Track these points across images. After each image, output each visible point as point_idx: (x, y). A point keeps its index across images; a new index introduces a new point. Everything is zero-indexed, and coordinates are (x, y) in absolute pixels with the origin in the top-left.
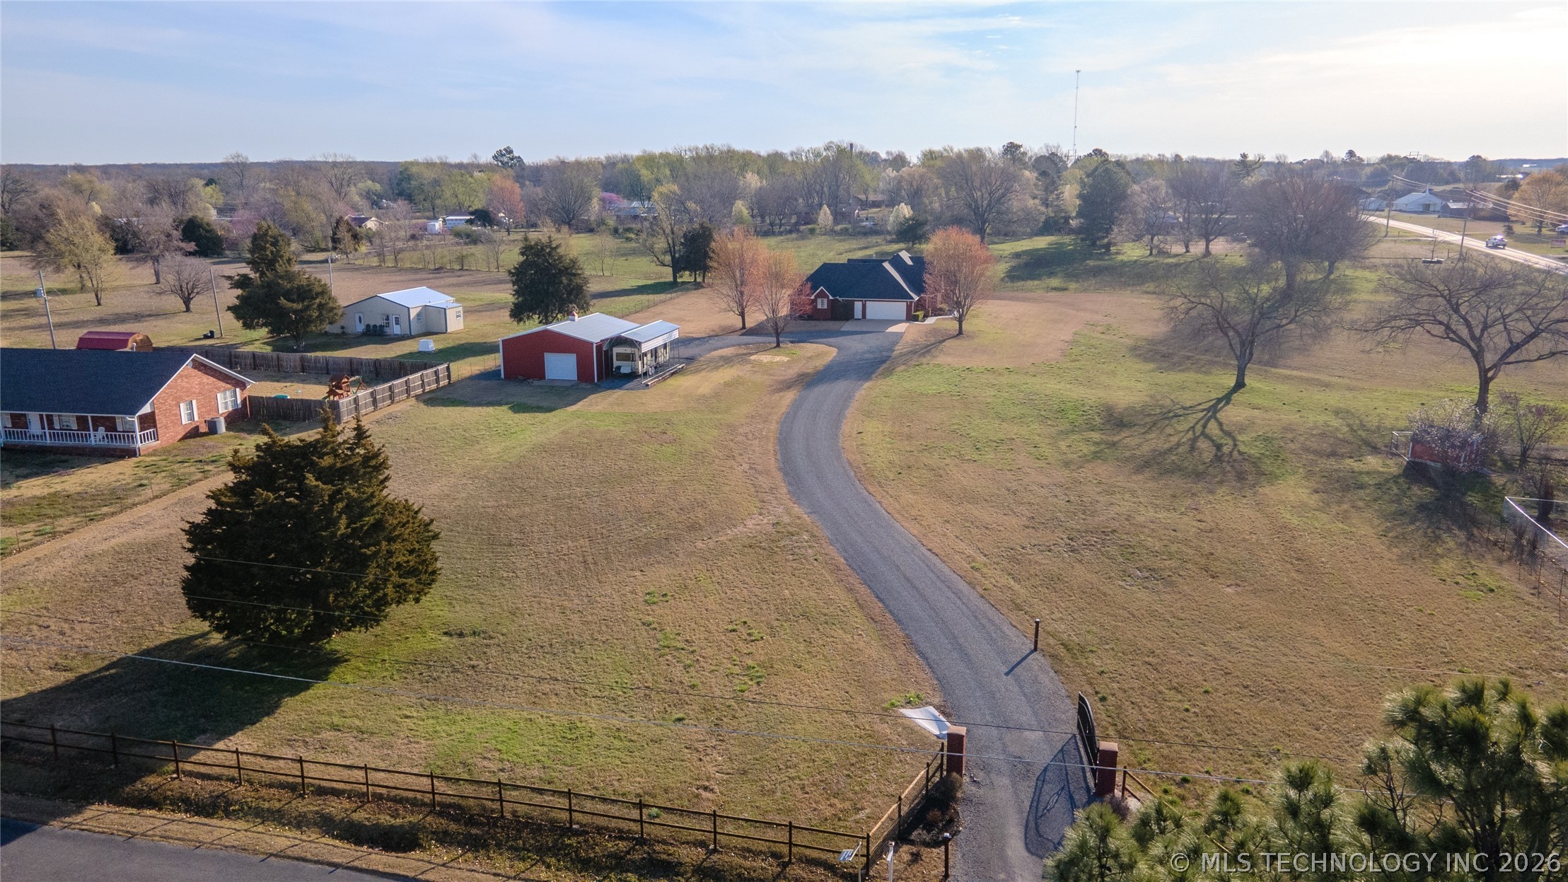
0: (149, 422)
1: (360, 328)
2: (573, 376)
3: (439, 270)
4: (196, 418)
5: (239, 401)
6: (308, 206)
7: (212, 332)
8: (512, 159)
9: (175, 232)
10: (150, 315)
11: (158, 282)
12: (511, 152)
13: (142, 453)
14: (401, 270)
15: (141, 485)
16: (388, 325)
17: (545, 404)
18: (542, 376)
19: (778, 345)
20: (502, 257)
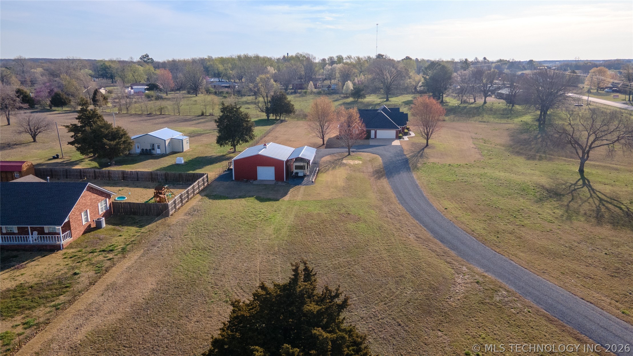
0: (67, 227)
1: (138, 151)
2: (273, 178)
3: (150, 115)
4: (89, 220)
5: (108, 206)
6: (75, 83)
7: (57, 155)
8: (149, 60)
9: (18, 99)
10: (16, 144)
11: (9, 124)
12: (148, 56)
13: (64, 247)
14: (131, 115)
15: (75, 274)
16: (153, 149)
17: (270, 196)
18: (255, 178)
19: (349, 154)
20: (181, 108)
